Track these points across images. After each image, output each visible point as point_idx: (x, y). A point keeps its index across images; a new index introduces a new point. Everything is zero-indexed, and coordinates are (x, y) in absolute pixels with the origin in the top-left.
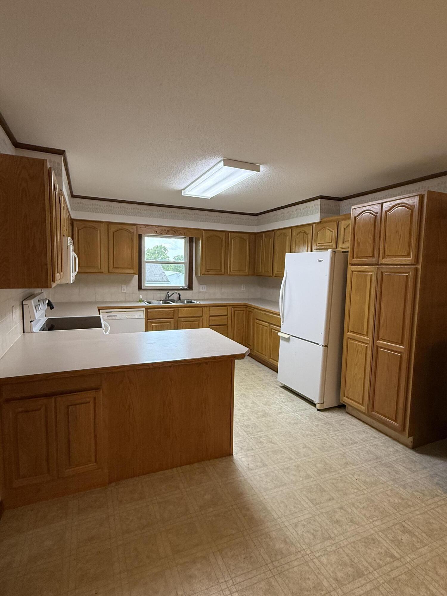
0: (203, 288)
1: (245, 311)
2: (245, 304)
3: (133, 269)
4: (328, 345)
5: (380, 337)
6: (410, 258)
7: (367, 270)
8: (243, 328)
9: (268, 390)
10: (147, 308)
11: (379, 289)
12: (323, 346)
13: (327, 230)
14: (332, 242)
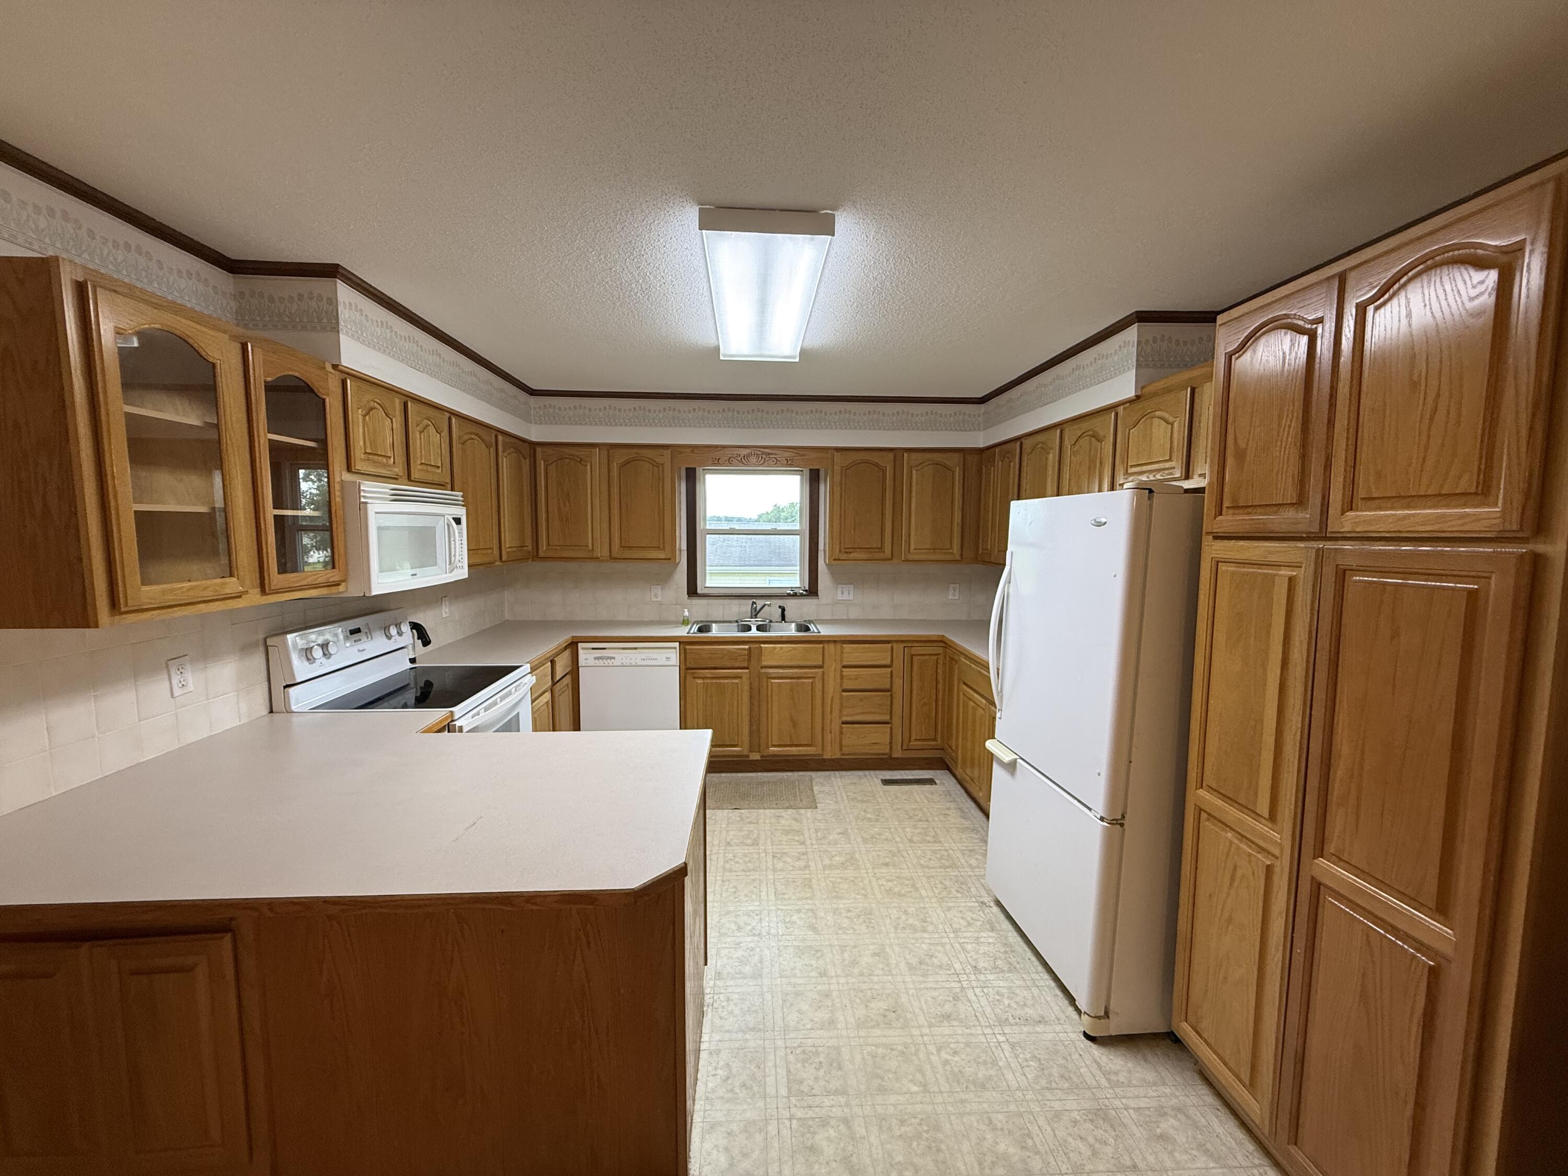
0: (846, 593)
1: (941, 657)
2: (941, 639)
3: (664, 549)
4: (1123, 817)
5: (1331, 848)
6: (1496, 505)
7: (1271, 558)
8: (937, 700)
9: (949, 909)
10: (684, 643)
11: (1324, 643)
12: (1102, 819)
13: (1156, 421)
14: (1170, 460)
